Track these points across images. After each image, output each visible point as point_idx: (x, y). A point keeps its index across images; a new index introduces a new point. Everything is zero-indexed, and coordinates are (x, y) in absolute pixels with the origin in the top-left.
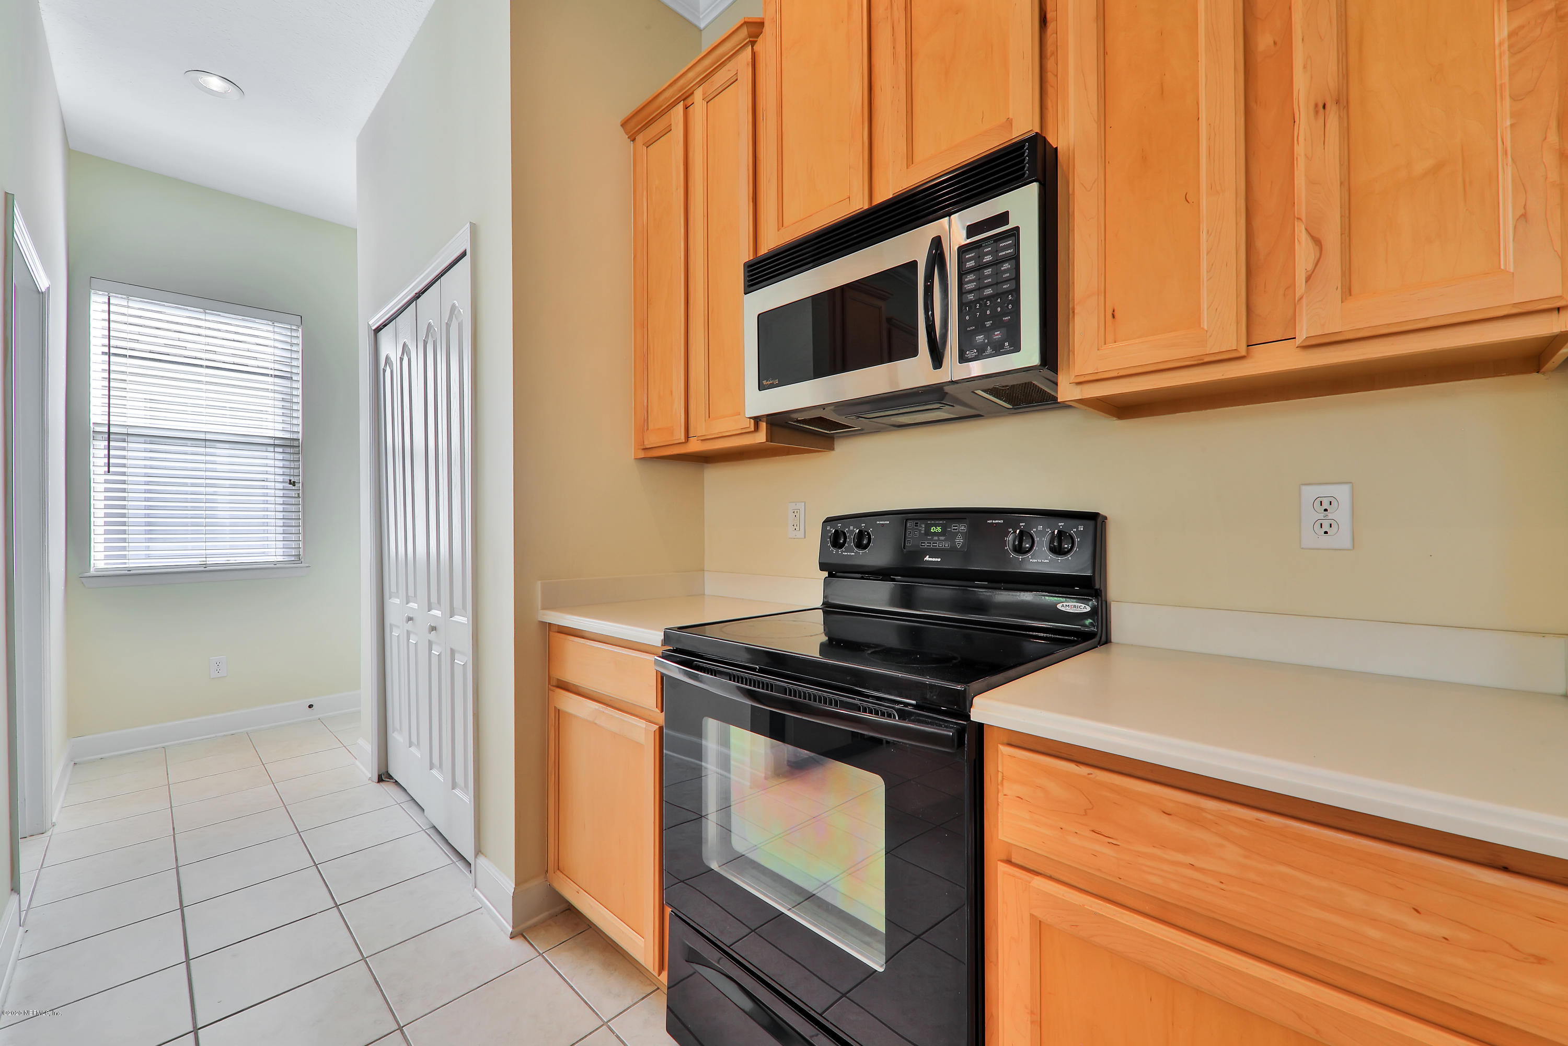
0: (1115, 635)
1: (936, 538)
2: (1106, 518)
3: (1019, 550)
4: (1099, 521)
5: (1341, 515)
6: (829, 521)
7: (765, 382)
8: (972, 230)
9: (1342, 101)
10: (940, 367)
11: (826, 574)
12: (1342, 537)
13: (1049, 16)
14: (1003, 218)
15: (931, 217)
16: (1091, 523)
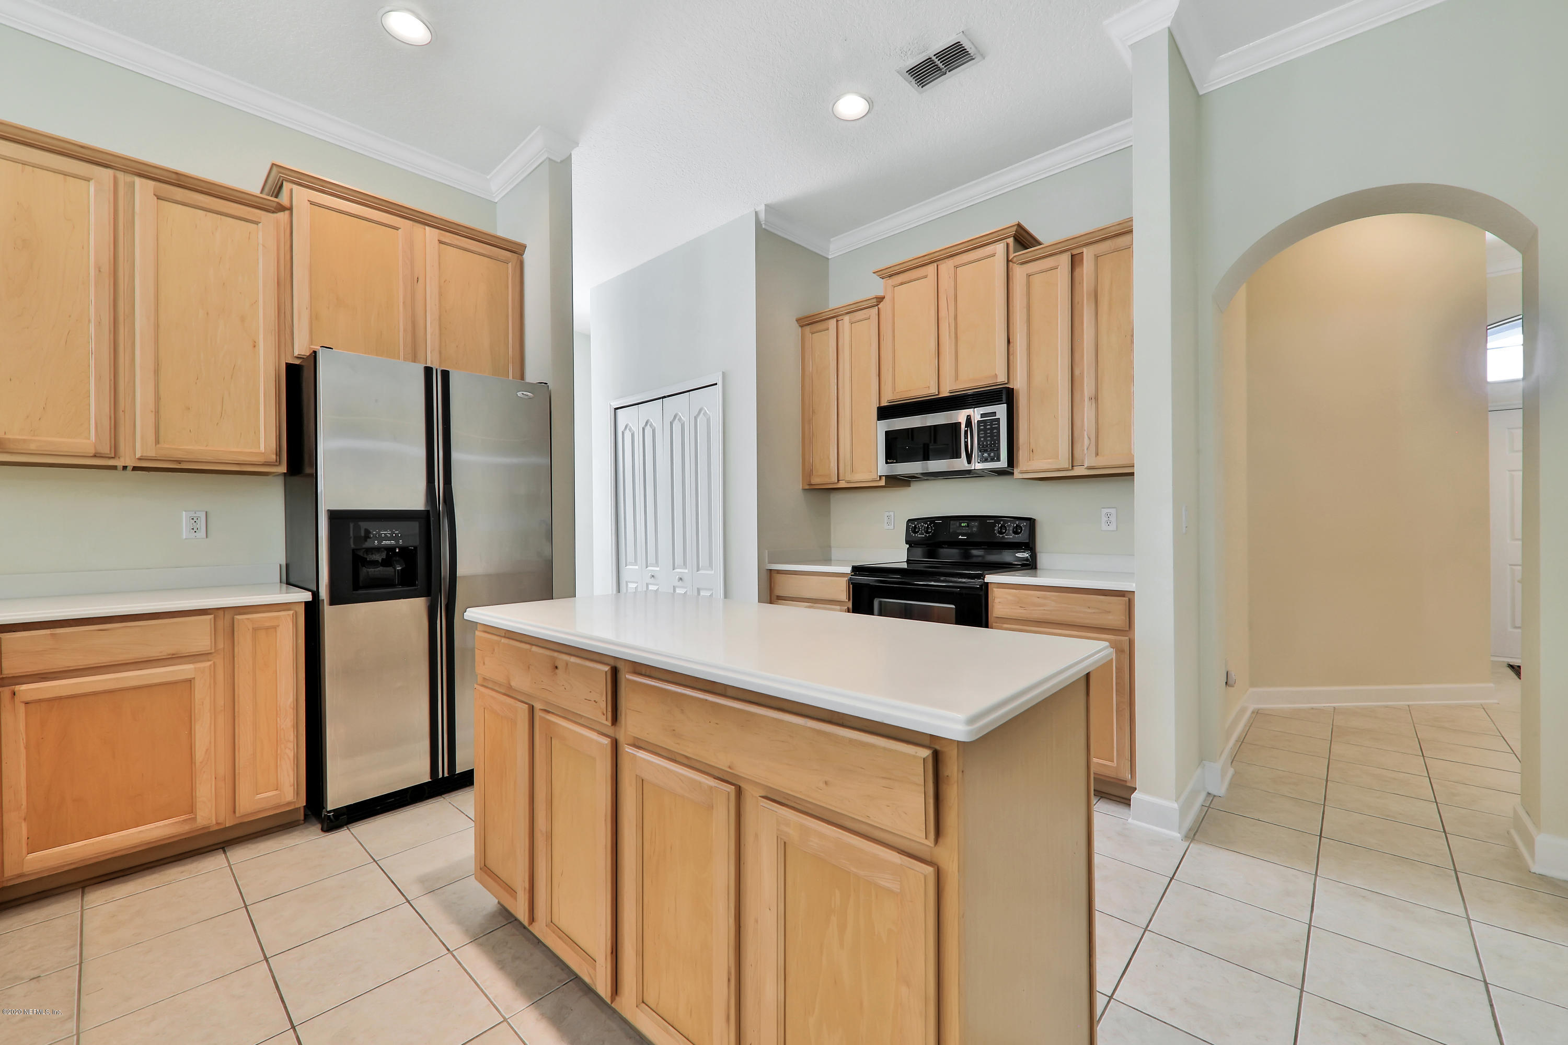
0: (1038, 567)
1: (964, 528)
2: (1035, 520)
3: (1000, 533)
4: (1032, 521)
5: (1113, 519)
6: (909, 521)
7: (888, 461)
8: (983, 415)
9: (1096, 399)
10: (970, 463)
11: (908, 546)
12: (1113, 527)
13: (1011, 340)
14: (994, 414)
15: (966, 407)
16: (1028, 522)
